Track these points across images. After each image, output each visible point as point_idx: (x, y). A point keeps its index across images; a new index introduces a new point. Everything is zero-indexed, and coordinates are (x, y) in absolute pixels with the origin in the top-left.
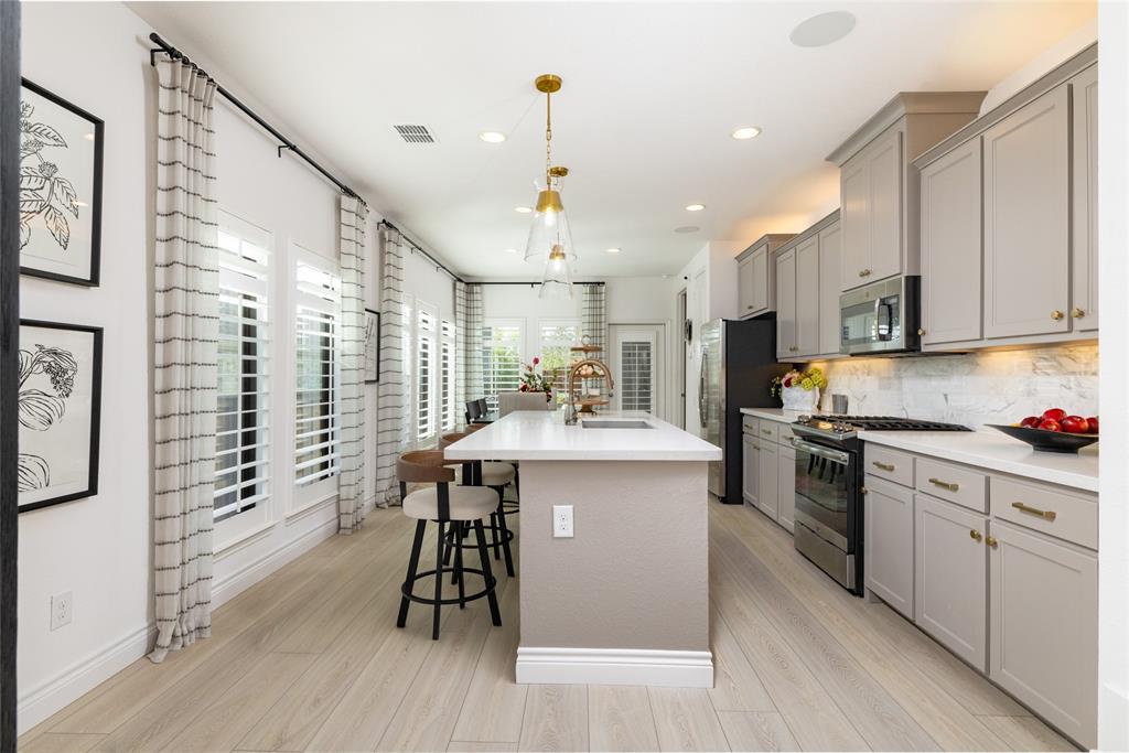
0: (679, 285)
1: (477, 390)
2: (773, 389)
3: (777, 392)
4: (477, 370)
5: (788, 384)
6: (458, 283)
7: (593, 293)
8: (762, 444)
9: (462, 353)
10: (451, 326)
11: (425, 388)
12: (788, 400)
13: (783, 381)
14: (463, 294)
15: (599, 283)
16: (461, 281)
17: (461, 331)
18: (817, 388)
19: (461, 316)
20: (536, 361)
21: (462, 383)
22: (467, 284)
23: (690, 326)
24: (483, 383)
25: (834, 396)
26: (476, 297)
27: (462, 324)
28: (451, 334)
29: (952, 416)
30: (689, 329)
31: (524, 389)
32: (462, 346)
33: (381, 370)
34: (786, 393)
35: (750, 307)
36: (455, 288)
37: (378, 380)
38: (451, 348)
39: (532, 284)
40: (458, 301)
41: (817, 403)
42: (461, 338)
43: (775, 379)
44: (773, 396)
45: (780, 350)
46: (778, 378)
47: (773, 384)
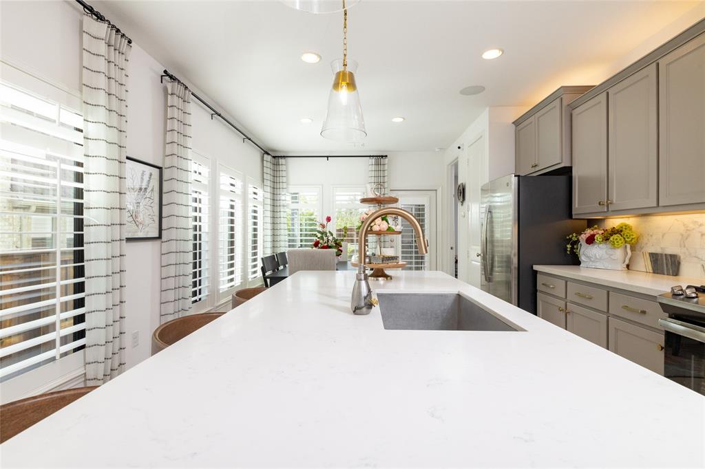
0: (452, 153)
1: (282, 244)
2: (569, 246)
3: (574, 249)
4: (282, 228)
5: (590, 241)
6: (265, 156)
7: (377, 164)
9: (269, 214)
10: (260, 192)
11: (232, 243)
12: (589, 257)
13: (583, 237)
14: (269, 165)
15: (382, 156)
16: (268, 154)
17: (269, 195)
18: (628, 246)
19: (268, 183)
20: (329, 219)
21: (269, 238)
22: (274, 157)
23: (464, 189)
24: (287, 238)
25: (652, 255)
26: (281, 168)
27: (269, 189)
28: (260, 197)
30: (461, 192)
31: (316, 244)
32: (269, 208)
33: (164, 227)
34: (586, 252)
35: (535, 165)
36: (263, 160)
37: (160, 237)
38: (260, 209)
39: (328, 157)
40: (265, 171)
41: (627, 262)
42: (269, 201)
43: (571, 236)
44: (568, 252)
45: (577, 206)
46: (574, 235)
47: (570, 239)
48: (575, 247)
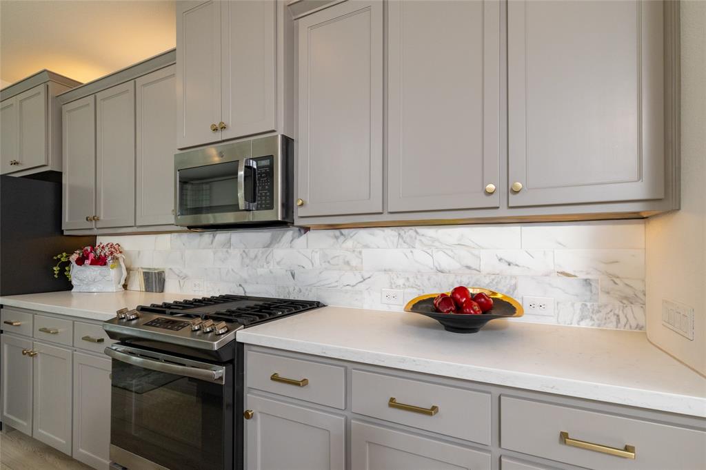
2: (57, 268)
3: (62, 271)
5: (80, 262)
8: (38, 347)
12: (80, 280)
13: (74, 257)
18: (124, 266)
25: (145, 274)
29: (300, 291)
34: (79, 274)
35: (16, 163)
41: (123, 282)
43: (59, 256)
44: (56, 276)
45: (67, 220)
46: (64, 254)
47: (59, 260)
48: (67, 268)
